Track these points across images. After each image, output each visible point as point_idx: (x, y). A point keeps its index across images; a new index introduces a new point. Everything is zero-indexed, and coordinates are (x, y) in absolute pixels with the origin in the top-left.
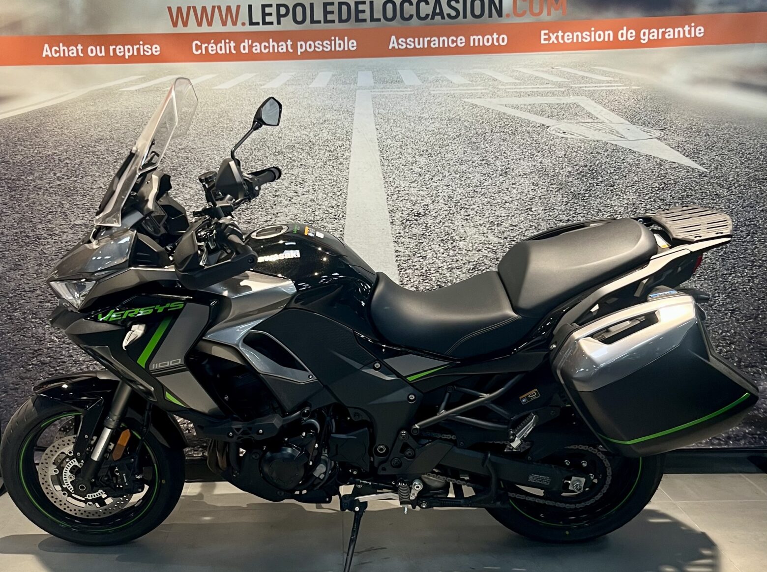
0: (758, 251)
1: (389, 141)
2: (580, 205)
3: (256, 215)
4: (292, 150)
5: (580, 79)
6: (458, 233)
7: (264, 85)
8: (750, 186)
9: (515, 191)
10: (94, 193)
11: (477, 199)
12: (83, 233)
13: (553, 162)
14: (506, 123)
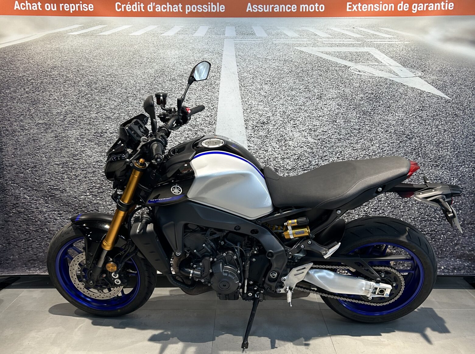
1: (245, 74)
2: (367, 119)
4: (181, 78)
5: (372, 36)
6: (288, 135)
7: (163, 33)
9: (326, 109)
10: (51, 103)
11: (302, 114)
12: (44, 129)
13: (352, 90)
14: (322, 64)
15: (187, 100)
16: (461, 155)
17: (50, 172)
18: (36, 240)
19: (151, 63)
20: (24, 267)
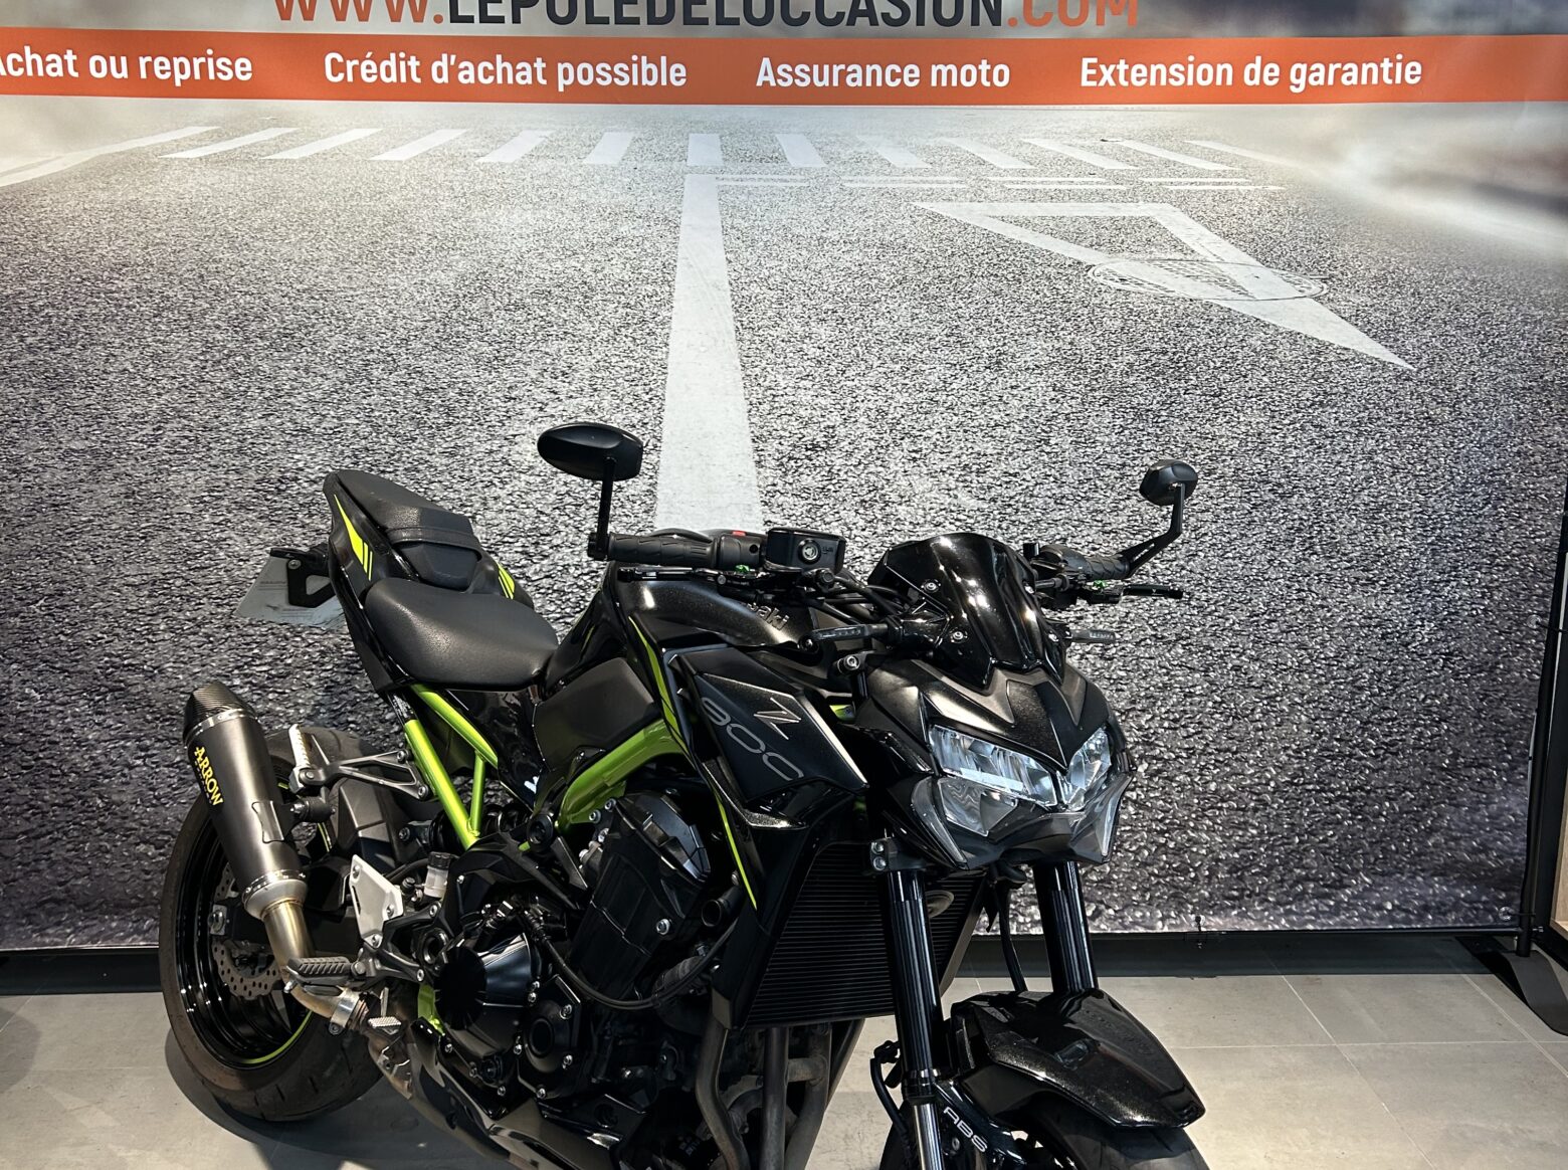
0: (1505, 536)
1: (755, 289)
2: (1148, 434)
3: (469, 439)
4: (544, 302)
5: (1161, 166)
6: (895, 487)
7: (483, 155)
8: (1497, 402)
9: (1016, 403)
10: (111, 383)
11: (938, 417)
12: (88, 469)
13: (1098, 342)
14: (1002, 257)
15: (564, 374)
16: (1447, 547)
17: (109, 610)
18: (65, 834)
19: (445, 253)
20: (23, 925)
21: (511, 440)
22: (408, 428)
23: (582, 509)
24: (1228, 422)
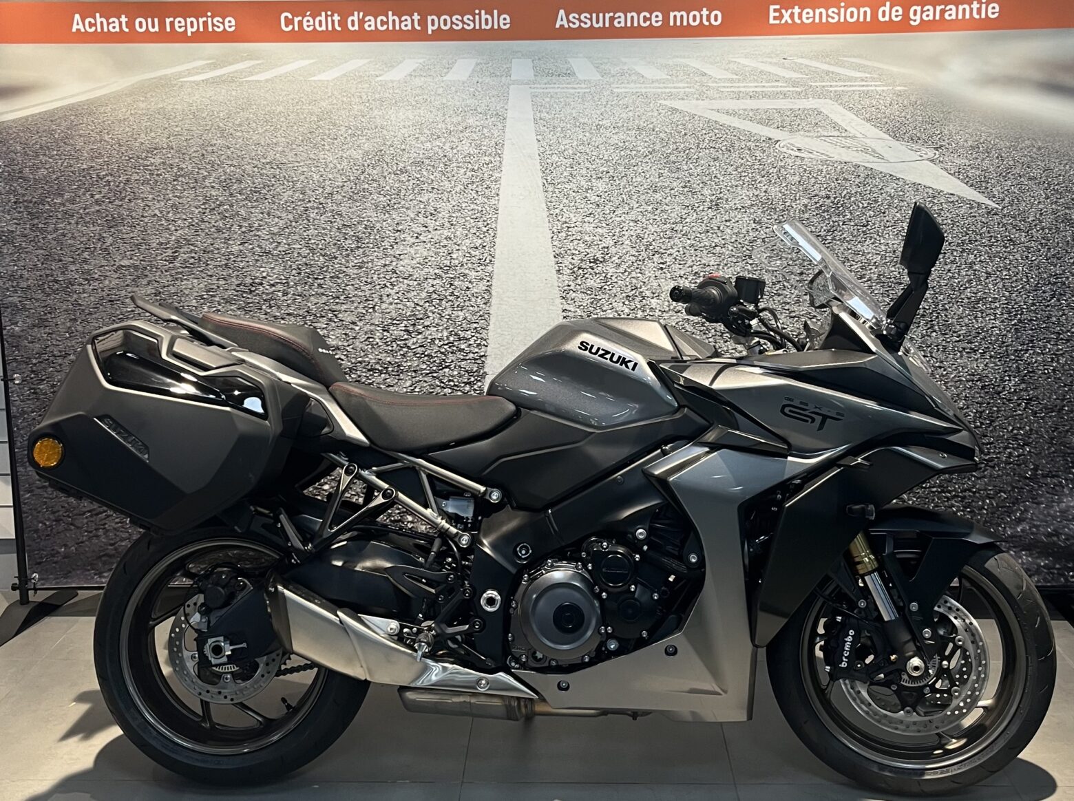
0: (1066, 319)
1: (555, 158)
3: (371, 257)
4: (419, 168)
5: (823, 75)
6: (649, 286)
7: (380, 75)
8: (1058, 229)
9: (729, 231)
10: (147, 223)
11: (677, 240)
12: (134, 277)
13: (783, 191)
14: (718, 135)
15: (431, 214)
16: (1025, 327)
19: (356, 138)
20: (89, 570)
21: (398, 258)
22: (332, 250)
23: (444, 302)
24: (873, 244)
